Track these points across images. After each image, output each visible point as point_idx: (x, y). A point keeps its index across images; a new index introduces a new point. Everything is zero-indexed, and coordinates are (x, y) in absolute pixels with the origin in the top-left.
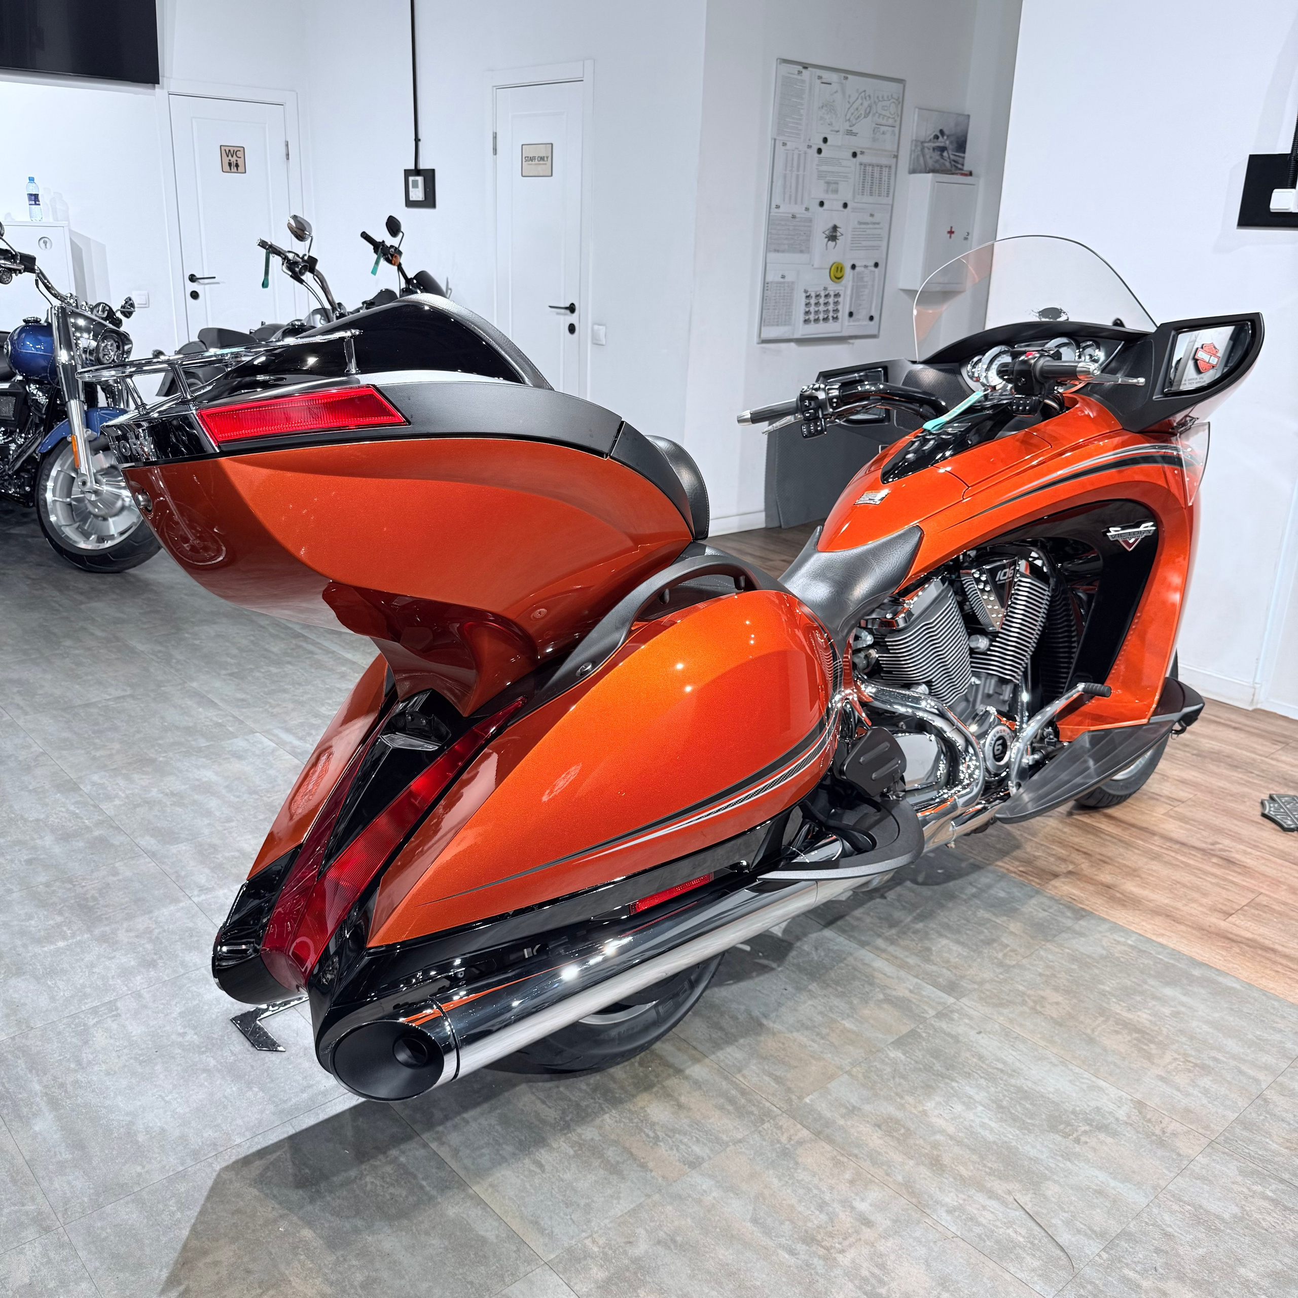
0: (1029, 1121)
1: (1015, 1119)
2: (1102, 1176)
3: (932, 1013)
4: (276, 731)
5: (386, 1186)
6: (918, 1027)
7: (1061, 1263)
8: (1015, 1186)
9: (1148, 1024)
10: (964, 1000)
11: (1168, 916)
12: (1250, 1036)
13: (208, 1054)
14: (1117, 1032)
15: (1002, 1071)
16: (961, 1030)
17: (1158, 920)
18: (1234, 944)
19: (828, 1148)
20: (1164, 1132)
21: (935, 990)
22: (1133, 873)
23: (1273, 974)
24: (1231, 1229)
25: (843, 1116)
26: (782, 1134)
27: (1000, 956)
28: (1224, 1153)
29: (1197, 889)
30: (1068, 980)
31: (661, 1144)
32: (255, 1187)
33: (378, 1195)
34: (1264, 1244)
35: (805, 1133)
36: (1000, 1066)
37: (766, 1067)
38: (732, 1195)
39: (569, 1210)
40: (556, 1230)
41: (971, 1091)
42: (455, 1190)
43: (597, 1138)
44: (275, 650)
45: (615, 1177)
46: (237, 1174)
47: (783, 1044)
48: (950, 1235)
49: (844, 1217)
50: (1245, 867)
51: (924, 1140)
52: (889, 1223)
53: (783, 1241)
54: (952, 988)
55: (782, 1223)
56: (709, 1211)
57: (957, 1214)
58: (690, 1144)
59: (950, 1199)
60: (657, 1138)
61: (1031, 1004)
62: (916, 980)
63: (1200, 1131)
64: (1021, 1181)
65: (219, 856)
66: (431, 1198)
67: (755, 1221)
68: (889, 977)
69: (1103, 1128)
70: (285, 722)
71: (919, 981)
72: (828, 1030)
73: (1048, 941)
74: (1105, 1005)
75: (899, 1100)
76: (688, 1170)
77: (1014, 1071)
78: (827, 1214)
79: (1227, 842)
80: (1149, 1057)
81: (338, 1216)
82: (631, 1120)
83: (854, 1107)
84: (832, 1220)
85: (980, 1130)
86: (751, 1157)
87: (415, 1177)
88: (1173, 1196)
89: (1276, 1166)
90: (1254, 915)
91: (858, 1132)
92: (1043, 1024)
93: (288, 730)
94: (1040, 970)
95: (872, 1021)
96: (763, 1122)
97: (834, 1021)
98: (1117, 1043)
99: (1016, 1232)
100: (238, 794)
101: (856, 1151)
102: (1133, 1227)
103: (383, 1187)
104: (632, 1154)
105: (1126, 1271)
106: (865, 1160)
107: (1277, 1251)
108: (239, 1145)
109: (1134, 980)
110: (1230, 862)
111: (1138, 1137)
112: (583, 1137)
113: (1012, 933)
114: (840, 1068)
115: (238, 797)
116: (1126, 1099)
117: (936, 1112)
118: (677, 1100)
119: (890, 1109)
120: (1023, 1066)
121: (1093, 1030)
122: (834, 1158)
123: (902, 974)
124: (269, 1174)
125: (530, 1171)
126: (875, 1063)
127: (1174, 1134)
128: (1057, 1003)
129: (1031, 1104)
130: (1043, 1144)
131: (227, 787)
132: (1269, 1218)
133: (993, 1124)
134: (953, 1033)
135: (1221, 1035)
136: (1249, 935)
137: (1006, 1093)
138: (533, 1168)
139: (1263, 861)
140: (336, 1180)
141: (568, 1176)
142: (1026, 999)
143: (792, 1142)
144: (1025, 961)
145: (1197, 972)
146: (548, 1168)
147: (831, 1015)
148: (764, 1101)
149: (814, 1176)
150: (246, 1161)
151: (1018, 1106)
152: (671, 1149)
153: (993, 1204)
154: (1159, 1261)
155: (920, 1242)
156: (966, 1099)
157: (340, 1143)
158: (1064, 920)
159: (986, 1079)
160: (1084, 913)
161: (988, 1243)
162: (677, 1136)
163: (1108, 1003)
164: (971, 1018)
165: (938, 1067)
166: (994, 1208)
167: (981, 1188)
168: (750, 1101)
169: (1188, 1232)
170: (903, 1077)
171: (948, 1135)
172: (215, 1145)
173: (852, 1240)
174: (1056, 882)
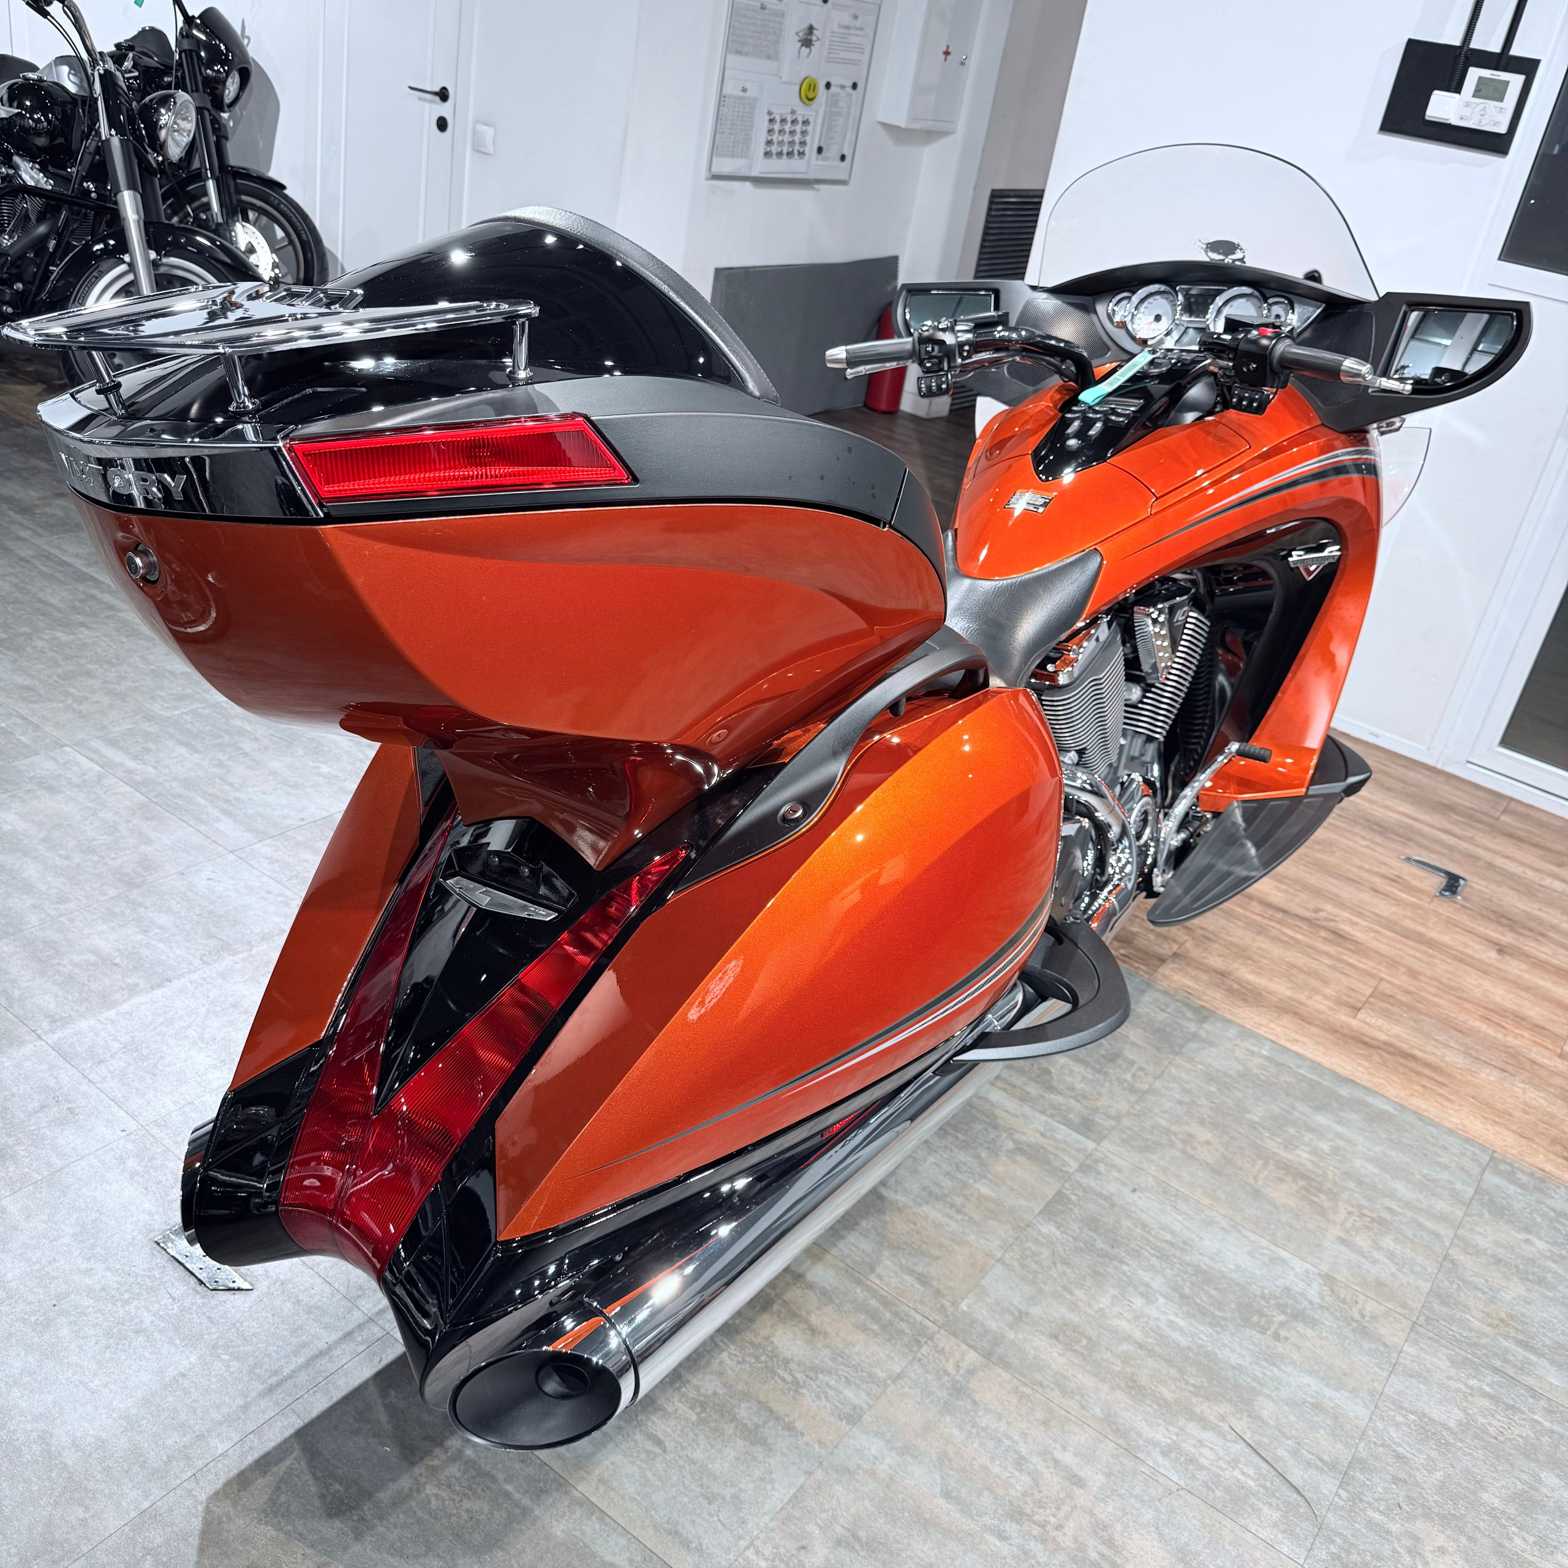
0: (1218, 1314)
1: (1203, 1312)
2: (1314, 1383)
3: (1073, 1165)
4: (96, 744)
5: (458, 1498)
6: (1063, 1186)
7: (1302, 1510)
8: (1225, 1408)
9: (1310, 1166)
10: (1105, 1144)
11: (1295, 1014)
12: (1418, 1177)
13: (135, 1303)
14: (1281, 1180)
15: (1172, 1244)
16: (1112, 1188)
17: (1287, 1020)
18: (1372, 1051)
19: (1006, 1376)
20: (1363, 1316)
21: (1070, 1131)
22: (1242, 953)
23: (1421, 1090)
24: (1461, 1441)
25: (1011, 1327)
26: (947, 1361)
27: (1128, 1077)
28: (1429, 1338)
29: (1315, 974)
30: (1211, 1108)
31: (804, 1391)
32: (267, 1523)
33: (450, 1516)
34: (1498, 1457)
35: (972, 1357)
36: (1169, 1237)
37: (903, 1261)
38: (910, 1460)
39: (713, 1508)
40: (705, 1542)
41: (1146, 1276)
42: (554, 1494)
43: (721, 1391)
44: (55, 601)
45: (759, 1448)
46: (235, 1504)
47: (915, 1224)
48: (1174, 1488)
49: (1049, 1475)
50: (1357, 942)
51: (1111, 1352)
52: (1100, 1479)
53: (987, 1520)
54: (1086, 1127)
55: (980, 1495)
56: (888, 1487)
57: (1173, 1455)
58: (841, 1388)
59: (1161, 1435)
60: (796, 1382)
61: (1180, 1145)
62: (1044, 1118)
63: (1400, 1310)
64: (1230, 1401)
65: (65, 962)
66: (526, 1512)
67: (947, 1495)
68: (1013, 1115)
69: (1298, 1315)
70: (104, 727)
71: (1049, 1120)
72: (962, 1199)
73: (1177, 1054)
74: (1259, 1142)
75: (1068, 1296)
76: (848, 1428)
77: (1185, 1243)
78: (1029, 1473)
79: (1329, 907)
80: (1322, 1212)
81: (401, 1556)
82: (757, 1358)
83: (1020, 1312)
84: (1036, 1482)
85: (1169, 1332)
86: (919, 1399)
87: (494, 1479)
88: (1393, 1403)
89: (1485, 1351)
90: (1381, 1008)
91: (1035, 1349)
92: (1200, 1173)
93: (112, 743)
94: (1177, 1096)
95: (1009, 1183)
96: (919, 1345)
97: (965, 1185)
98: (1284, 1194)
99: (1243, 1473)
100: (63, 852)
101: (1039, 1377)
102: (1363, 1451)
103: (453, 1500)
104: (771, 1411)
105: (1370, 1513)
106: (1053, 1389)
107: (1512, 1465)
108: (224, 1454)
109: (1282, 1105)
110: (1339, 937)
111: (1339, 1326)
112: (702, 1391)
113: (1133, 1044)
114: (990, 1255)
115: (67, 858)
116: (1314, 1273)
117: (1115, 1310)
118: (807, 1322)
119: (1060, 1311)
120: (1193, 1236)
121: (1255, 1178)
122: (1016, 1391)
123: (1026, 1109)
124: (283, 1498)
125: (647, 1452)
126: (1029, 1245)
127: (1374, 1318)
128: (1208, 1143)
129: (1216, 1289)
130: (1241, 1344)
131: (44, 840)
132: (1495, 1423)
133: (1181, 1322)
134: (1105, 1193)
135: (1388, 1177)
136: (1383, 1037)
137: (1184, 1276)
138: (650, 1446)
139: (1372, 934)
140: (384, 1496)
141: (698, 1455)
142: (1173, 1138)
143: (961, 1372)
144: (1158, 1084)
145: (1345, 1091)
146: (670, 1445)
147: (959, 1175)
148: (913, 1313)
149: (1000, 1419)
150: (242, 1480)
151: (1202, 1294)
152: (819, 1398)
153: (1208, 1436)
154: (1400, 1494)
155: (1143, 1501)
156: (1142, 1288)
157: (374, 1435)
158: (1185, 1024)
159: (1157, 1257)
160: (1206, 1013)
161: (1218, 1494)
162: (821, 1376)
163: (1263, 1140)
164: (1120, 1171)
165: (1100, 1244)
166: (1212, 1443)
167: (1192, 1416)
168: (896, 1314)
169: (1420, 1451)
170: (1065, 1262)
171: (1136, 1342)
172: (188, 1458)
173: (1065, 1509)
174: (1165, 970)
